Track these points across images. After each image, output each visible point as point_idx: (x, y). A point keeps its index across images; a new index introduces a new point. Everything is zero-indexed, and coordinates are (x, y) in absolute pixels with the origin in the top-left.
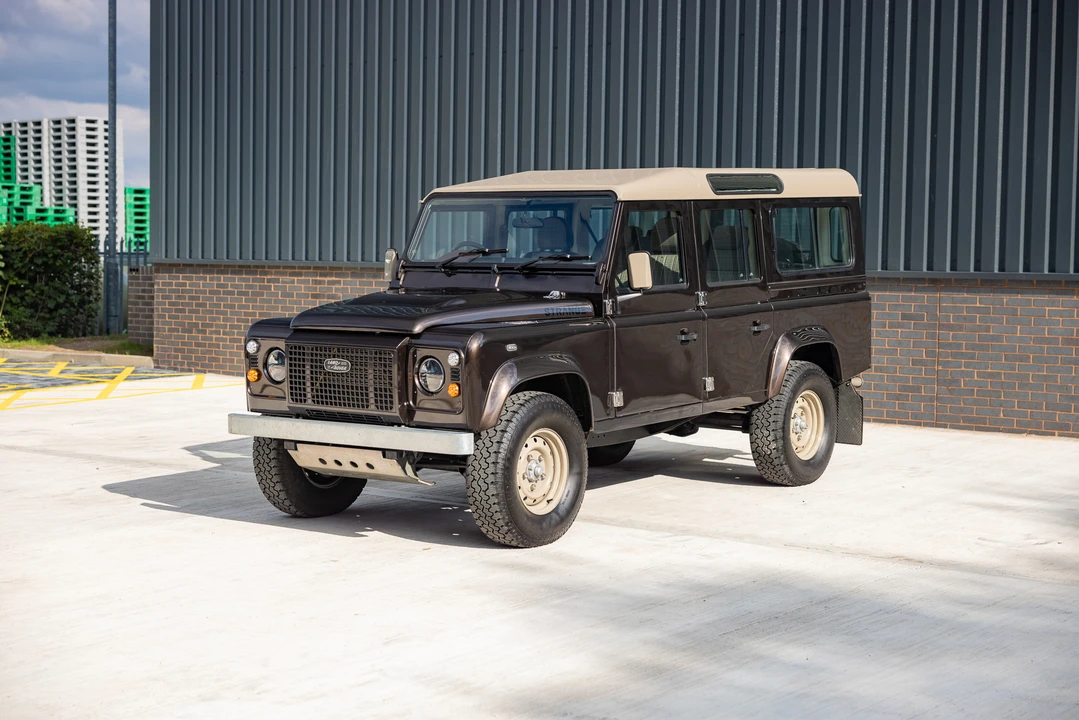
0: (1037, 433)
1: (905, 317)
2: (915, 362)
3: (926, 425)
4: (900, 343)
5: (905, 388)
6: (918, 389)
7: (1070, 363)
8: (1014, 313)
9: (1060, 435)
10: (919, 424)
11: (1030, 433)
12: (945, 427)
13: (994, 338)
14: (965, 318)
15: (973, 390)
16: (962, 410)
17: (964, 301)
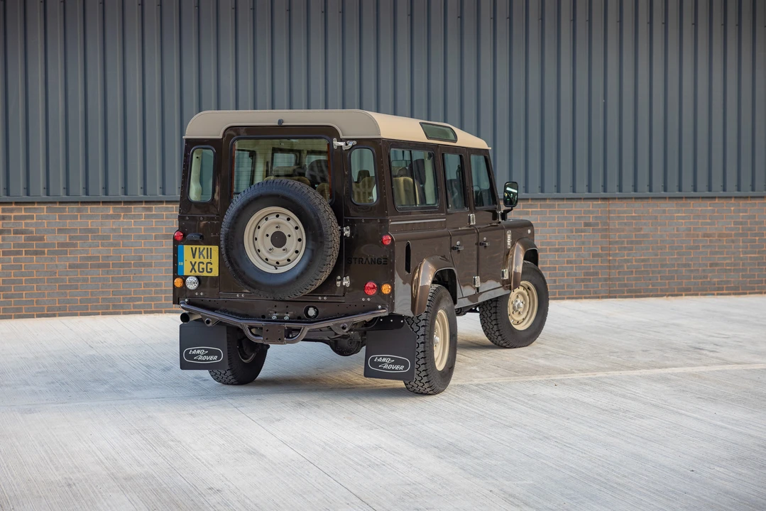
0: (672, 295)
1: (587, 225)
2: (594, 256)
3: (603, 297)
4: (583, 243)
5: (587, 274)
6: (597, 274)
7: (690, 249)
8: (656, 218)
9: (686, 295)
10: (598, 298)
11: (668, 296)
12: (615, 297)
13: (645, 236)
14: (625, 224)
15: (632, 271)
16: (625, 285)
17: (625, 212)
